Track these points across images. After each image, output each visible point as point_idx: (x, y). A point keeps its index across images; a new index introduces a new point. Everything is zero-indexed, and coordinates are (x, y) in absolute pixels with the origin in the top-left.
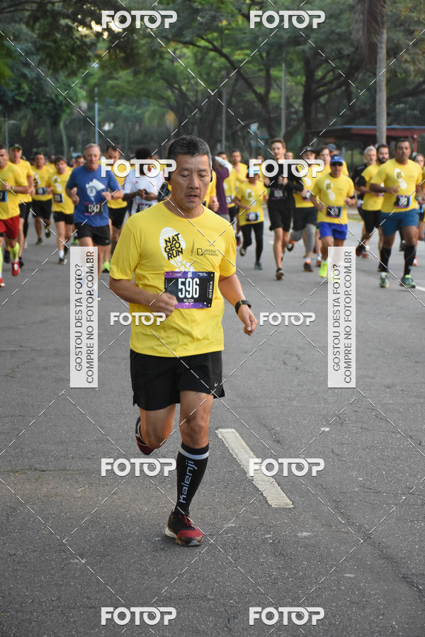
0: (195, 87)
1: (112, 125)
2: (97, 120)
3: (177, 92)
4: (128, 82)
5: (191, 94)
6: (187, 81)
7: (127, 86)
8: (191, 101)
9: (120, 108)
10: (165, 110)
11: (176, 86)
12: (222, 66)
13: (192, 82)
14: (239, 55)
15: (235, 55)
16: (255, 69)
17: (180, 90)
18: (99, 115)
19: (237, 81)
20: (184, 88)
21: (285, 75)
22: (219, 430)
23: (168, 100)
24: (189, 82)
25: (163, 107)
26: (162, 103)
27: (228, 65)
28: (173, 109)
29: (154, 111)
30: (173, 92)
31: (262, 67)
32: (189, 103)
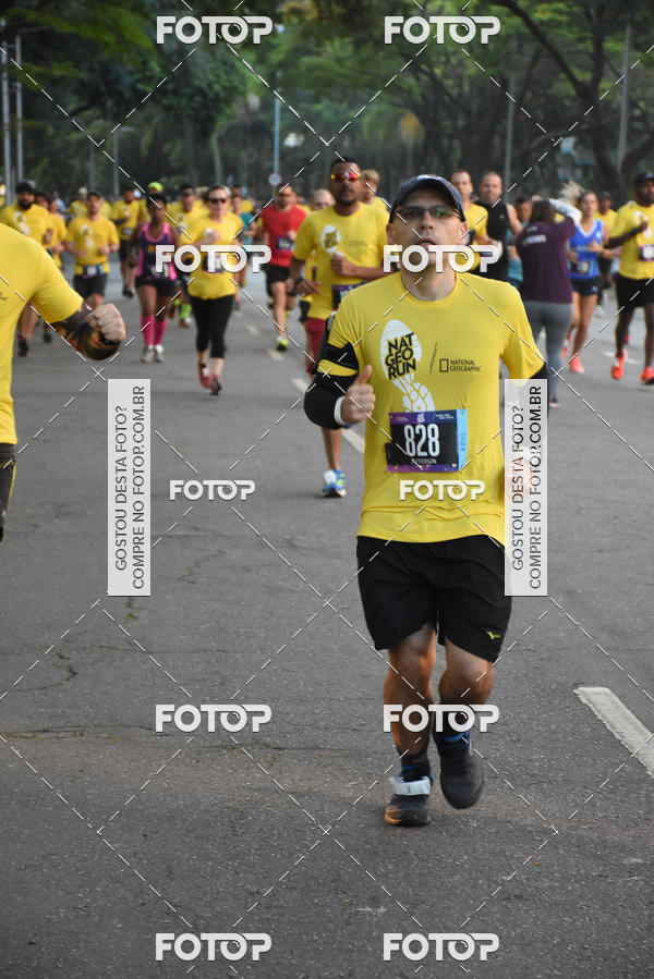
0: (458, 71)
1: (302, 139)
2: (277, 128)
3: (425, 78)
4: (339, 60)
5: (449, 82)
6: (443, 59)
7: (336, 68)
8: (448, 95)
9: (318, 107)
10: (400, 111)
11: (424, 67)
12: (512, 31)
13: (454, 60)
14: (543, 12)
15: (536, 11)
16: (572, 37)
17: (432, 76)
18: (282, 118)
19: (536, 58)
20: (438, 71)
21: (630, 50)
22: (580, 689)
23: (409, 92)
24: (448, 62)
25: (399, 106)
26: (398, 99)
27: (525, 30)
28: (416, 109)
29: (380, 114)
30: (417, 79)
31: (589, 35)
32: (446, 99)
